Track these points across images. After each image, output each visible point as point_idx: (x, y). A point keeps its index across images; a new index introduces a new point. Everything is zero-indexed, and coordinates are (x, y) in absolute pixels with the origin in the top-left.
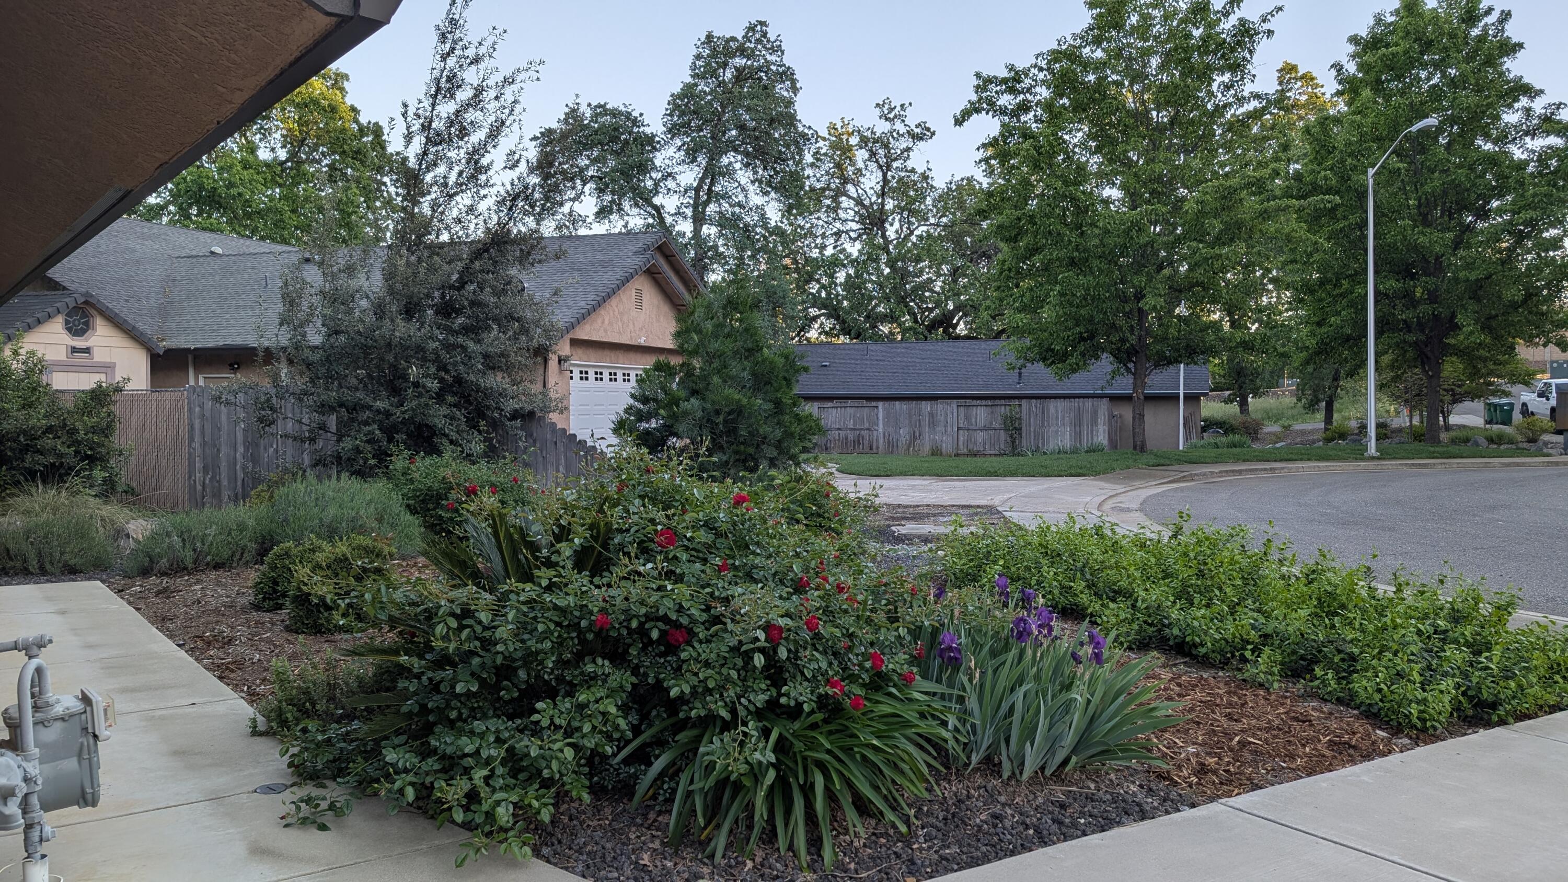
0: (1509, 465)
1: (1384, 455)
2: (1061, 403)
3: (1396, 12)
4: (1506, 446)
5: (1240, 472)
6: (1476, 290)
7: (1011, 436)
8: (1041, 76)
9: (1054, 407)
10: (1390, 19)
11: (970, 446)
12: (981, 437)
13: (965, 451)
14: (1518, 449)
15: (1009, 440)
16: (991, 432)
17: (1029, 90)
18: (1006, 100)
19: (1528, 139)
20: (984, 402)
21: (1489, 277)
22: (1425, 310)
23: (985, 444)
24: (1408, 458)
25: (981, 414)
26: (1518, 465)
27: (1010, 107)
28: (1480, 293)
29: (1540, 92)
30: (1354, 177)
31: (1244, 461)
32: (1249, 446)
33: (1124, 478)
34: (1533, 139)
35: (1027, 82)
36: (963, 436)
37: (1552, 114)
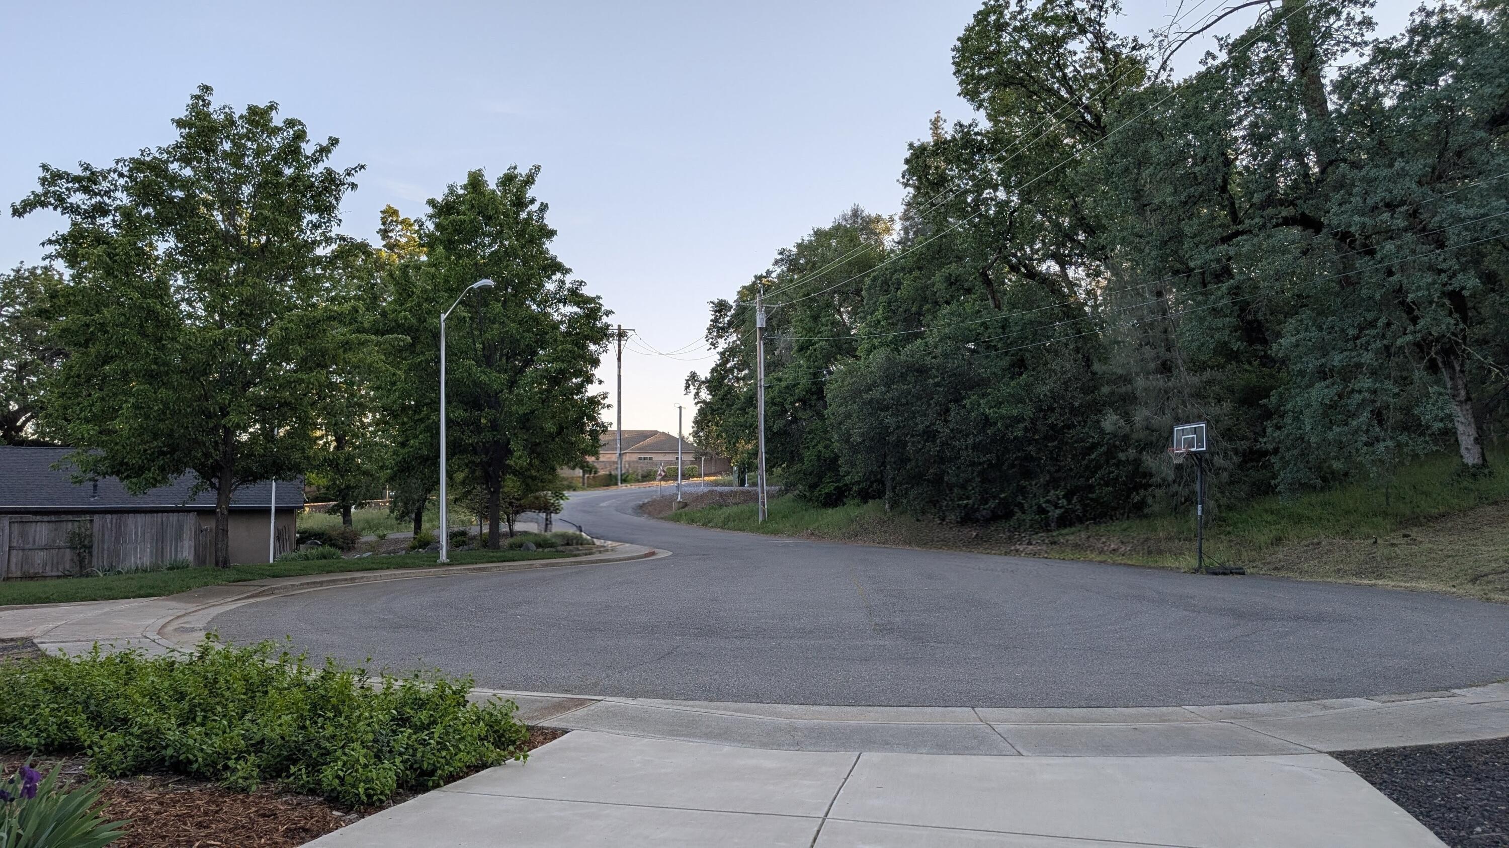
0: (547, 565)
1: (453, 560)
2: (140, 518)
3: (465, 187)
4: (549, 549)
5: (321, 583)
6: (525, 422)
7: (79, 554)
8: (122, 181)
9: (133, 523)
10: (461, 192)
11: (26, 568)
12: (39, 557)
13: (19, 574)
14: (557, 551)
15: (76, 559)
16: (53, 551)
17: (107, 193)
18: (77, 198)
19: (561, 305)
20: (46, 518)
21: (533, 412)
22: (488, 436)
23: (45, 565)
24: (472, 563)
25: (42, 532)
26: (553, 565)
27: (83, 207)
28: (528, 425)
29: (568, 271)
30: (429, 320)
31: (328, 572)
32: (338, 558)
33: (199, 596)
34: (564, 305)
35: (105, 185)
36: (16, 557)
37: (577, 288)
